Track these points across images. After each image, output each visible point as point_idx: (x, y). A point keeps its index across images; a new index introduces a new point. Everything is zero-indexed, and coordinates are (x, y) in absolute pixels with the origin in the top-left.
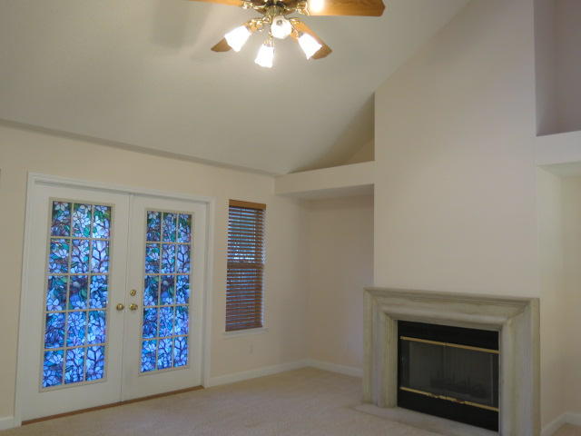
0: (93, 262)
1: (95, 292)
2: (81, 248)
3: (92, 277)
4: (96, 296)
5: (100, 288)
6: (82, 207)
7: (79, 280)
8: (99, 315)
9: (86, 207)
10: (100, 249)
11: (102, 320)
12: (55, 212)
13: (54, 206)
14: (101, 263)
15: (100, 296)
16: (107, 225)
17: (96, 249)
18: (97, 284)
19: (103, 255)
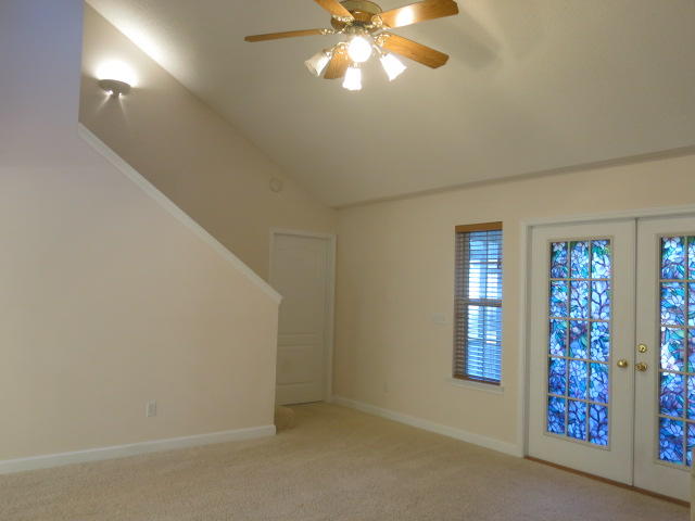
0: (594, 307)
1: (596, 341)
2: (580, 290)
3: (591, 323)
4: (598, 346)
5: (602, 337)
6: (579, 245)
7: (578, 326)
8: (601, 370)
9: (583, 244)
10: (600, 291)
11: (604, 376)
12: (553, 254)
13: (552, 247)
14: (602, 307)
15: (601, 346)
16: (607, 262)
17: (596, 291)
18: (598, 332)
19: (604, 298)
